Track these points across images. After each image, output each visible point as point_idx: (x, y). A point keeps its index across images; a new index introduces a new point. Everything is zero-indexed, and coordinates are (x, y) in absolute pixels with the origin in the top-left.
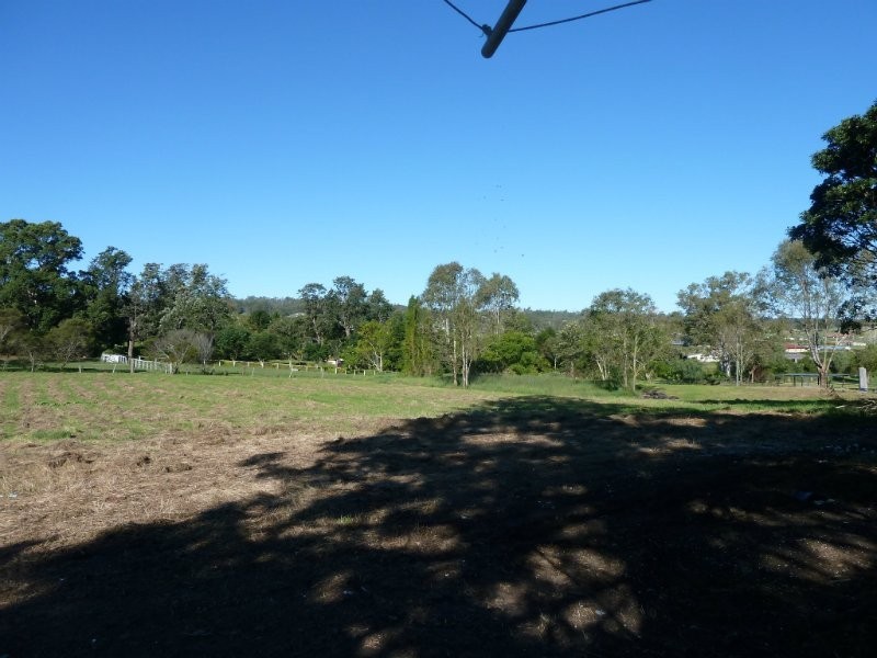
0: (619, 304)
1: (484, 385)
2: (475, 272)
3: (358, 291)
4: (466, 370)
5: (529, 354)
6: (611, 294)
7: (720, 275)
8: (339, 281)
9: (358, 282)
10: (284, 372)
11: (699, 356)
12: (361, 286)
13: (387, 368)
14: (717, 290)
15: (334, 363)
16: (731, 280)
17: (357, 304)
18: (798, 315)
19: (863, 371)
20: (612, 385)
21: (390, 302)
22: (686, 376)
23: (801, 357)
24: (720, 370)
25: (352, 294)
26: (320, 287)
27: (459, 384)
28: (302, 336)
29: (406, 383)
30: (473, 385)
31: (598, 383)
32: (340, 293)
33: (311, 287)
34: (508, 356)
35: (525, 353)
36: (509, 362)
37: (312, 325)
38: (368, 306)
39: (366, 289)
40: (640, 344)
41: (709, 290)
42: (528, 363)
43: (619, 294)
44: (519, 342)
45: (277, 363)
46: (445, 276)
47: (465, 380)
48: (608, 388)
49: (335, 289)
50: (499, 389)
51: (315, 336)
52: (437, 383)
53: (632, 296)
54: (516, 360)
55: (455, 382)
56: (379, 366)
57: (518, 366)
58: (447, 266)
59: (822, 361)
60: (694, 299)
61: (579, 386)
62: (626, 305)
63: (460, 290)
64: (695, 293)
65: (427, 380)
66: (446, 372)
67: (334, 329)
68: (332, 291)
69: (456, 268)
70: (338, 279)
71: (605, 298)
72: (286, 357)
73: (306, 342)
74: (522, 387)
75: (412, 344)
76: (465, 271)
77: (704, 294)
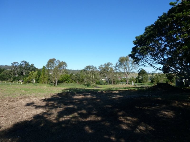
0: (90, 69)
1: (60, 86)
2: (59, 61)
3: (28, 64)
4: (56, 83)
5: (69, 79)
6: (88, 66)
7: (107, 63)
8: (22, 62)
9: (27, 62)
10: (7, 83)
11: (102, 79)
12: (28, 63)
13: (36, 82)
14: (106, 66)
15: (21, 81)
16: (109, 64)
17: (27, 67)
18: (123, 71)
19: (133, 82)
20: (88, 85)
21: (36, 67)
22: (101, 83)
23: (121, 79)
24: (106, 82)
25: (25, 65)
26: (17, 63)
27: (55, 86)
28: (12, 75)
29: (41, 86)
30: (58, 86)
31: (85, 85)
32: (23, 64)
33: (15, 63)
34: (65, 79)
35: (68, 79)
36: (65, 81)
37: (15, 72)
38: (30, 68)
39: (29, 64)
40: (94, 77)
41: (105, 66)
42: (69, 81)
43: (90, 66)
44: (67, 76)
45: (5, 81)
46: (52, 61)
47: (56, 85)
48: (87, 86)
49: (21, 63)
50: (64, 87)
51: (15, 74)
52: (49, 86)
53: (93, 67)
54: (67, 80)
55: (54, 85)
56: (34, 82)
57: (67, 81)
58: (52, 59)
59: (127, 80)
60: (102, 68)
61: (81, 86)
62: (91, 69)
63: (55, 65)
64: (102, 66)
65: (46, 85)
66: (51, 83)
67: (21, 73)
68: (20, 64)
69: (54, 60)
70: (22, 61)
71: (87, 67)
72: (7, 80)
73: (13, 76)
74: (69, 86)
75: (43, 77)
76: (56, 60)
77: (104, 67)
